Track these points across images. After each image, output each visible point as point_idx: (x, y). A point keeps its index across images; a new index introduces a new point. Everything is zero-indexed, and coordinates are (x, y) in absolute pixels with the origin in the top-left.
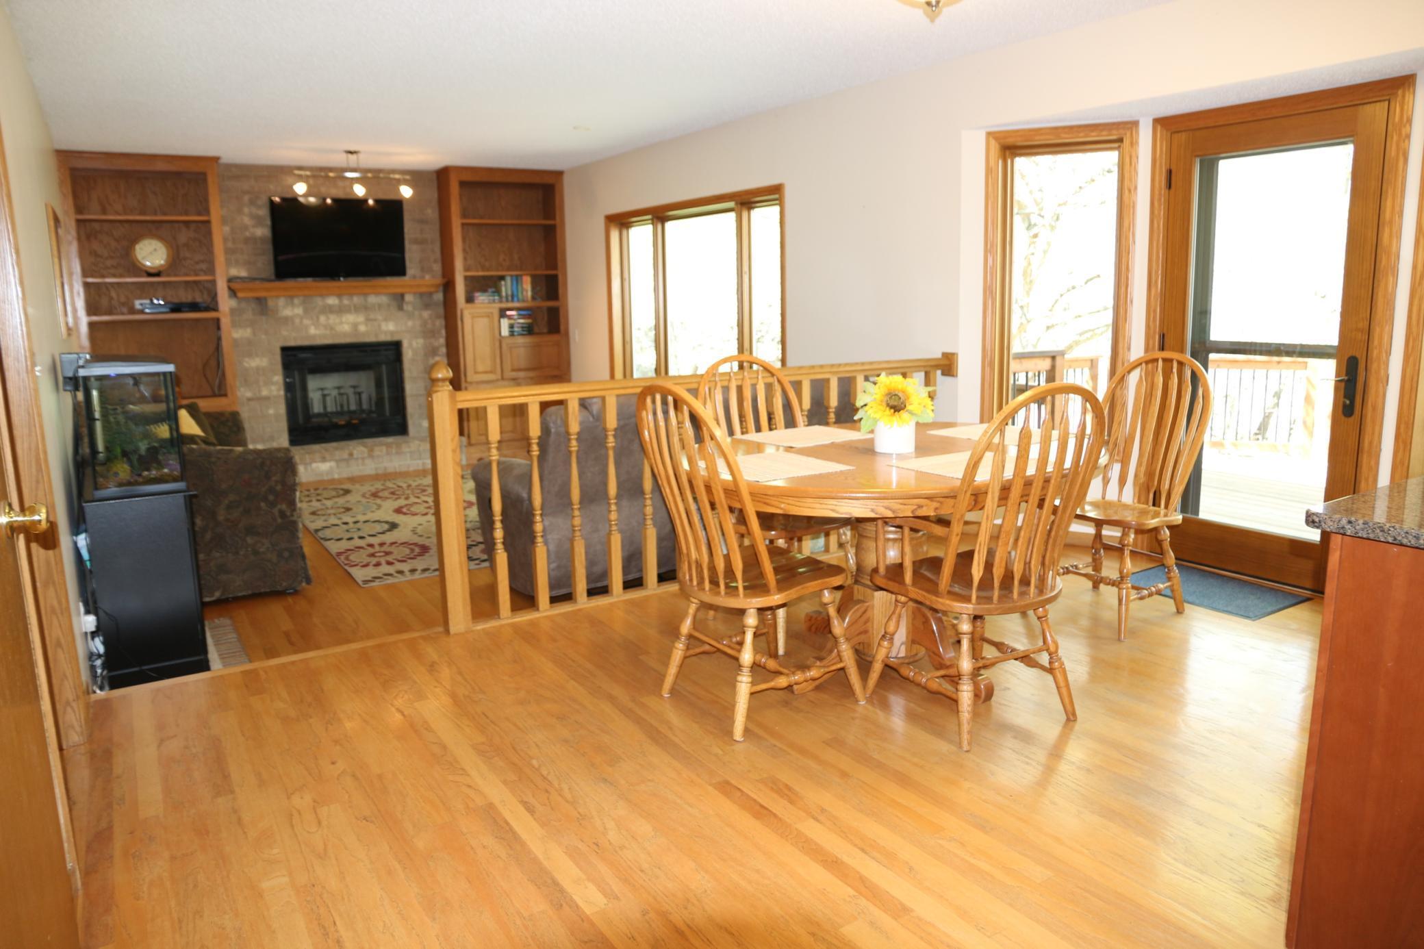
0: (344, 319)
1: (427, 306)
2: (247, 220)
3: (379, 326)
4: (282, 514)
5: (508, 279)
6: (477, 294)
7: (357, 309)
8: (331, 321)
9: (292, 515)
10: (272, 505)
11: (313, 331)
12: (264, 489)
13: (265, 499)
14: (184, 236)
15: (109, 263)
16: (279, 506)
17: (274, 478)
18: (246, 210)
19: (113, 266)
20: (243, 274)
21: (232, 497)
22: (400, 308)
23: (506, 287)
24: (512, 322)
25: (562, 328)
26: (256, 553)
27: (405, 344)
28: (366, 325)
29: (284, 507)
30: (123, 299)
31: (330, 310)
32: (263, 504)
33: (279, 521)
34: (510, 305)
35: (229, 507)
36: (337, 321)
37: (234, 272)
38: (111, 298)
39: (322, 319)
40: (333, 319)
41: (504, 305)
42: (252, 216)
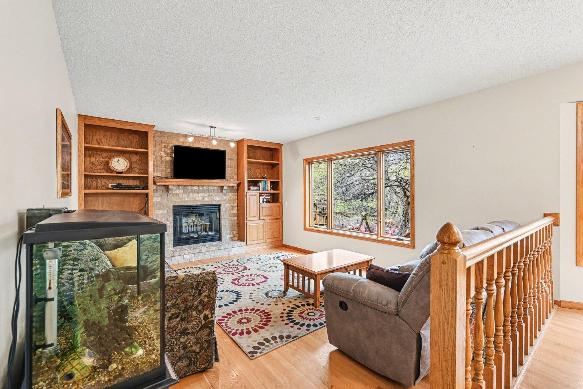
0: (199, 195)
1: (231, 191)
2: (163, 154)
3: (213, 198)
4: (206, 317)
5: (263, 182)
6: (251, 187)
7: (204, 191)
8: (194, 196)
9: (212, 317)
10: (200, 312)
11: (187, 199)
12: (196, 303)
13: (196, 309)
14: (135, 158)
15: (98, 167)
16: (204, 312)
17: (203, 295)
18: (163, 150)
19: (100, 169)
20: (160, 175)
21: (173, 311)
22: (222, 191)
23: (261, 185)
24: (263, 198)
25: (280, 200)
26: (185, 348)
27: (222, 205)
28: (208, 198)
29: (207, 312)
30: (103, 184)
31: (194, 191)
32: (194, 313)
33: (203, 322)
34: (263, 192)
35: (170, 318)
36: (197, 196)
37: (156, 174)
38: (98, 183)
39: (191, 195)
40: (195, 195)
41: (261, 191)
42: (165, 152)
